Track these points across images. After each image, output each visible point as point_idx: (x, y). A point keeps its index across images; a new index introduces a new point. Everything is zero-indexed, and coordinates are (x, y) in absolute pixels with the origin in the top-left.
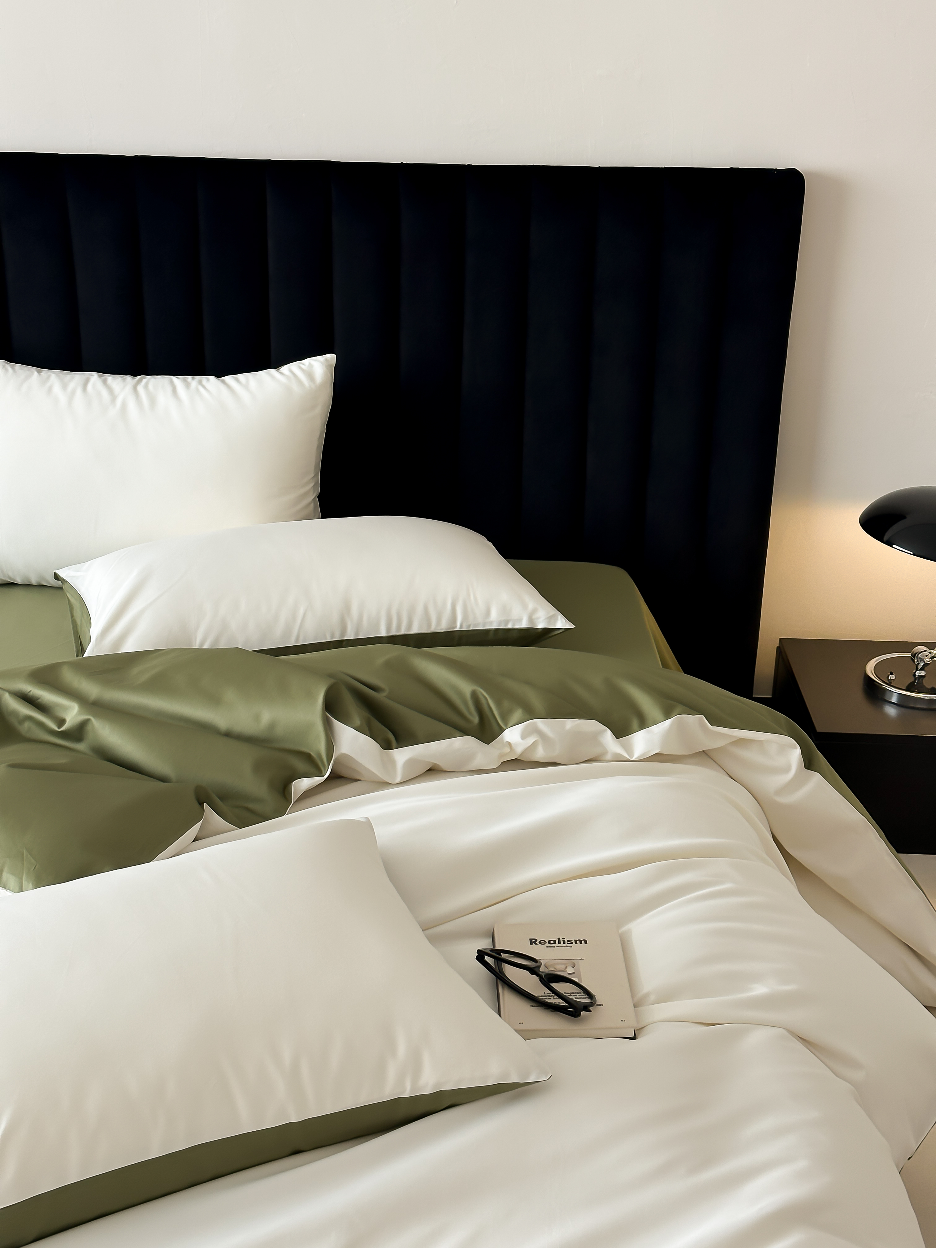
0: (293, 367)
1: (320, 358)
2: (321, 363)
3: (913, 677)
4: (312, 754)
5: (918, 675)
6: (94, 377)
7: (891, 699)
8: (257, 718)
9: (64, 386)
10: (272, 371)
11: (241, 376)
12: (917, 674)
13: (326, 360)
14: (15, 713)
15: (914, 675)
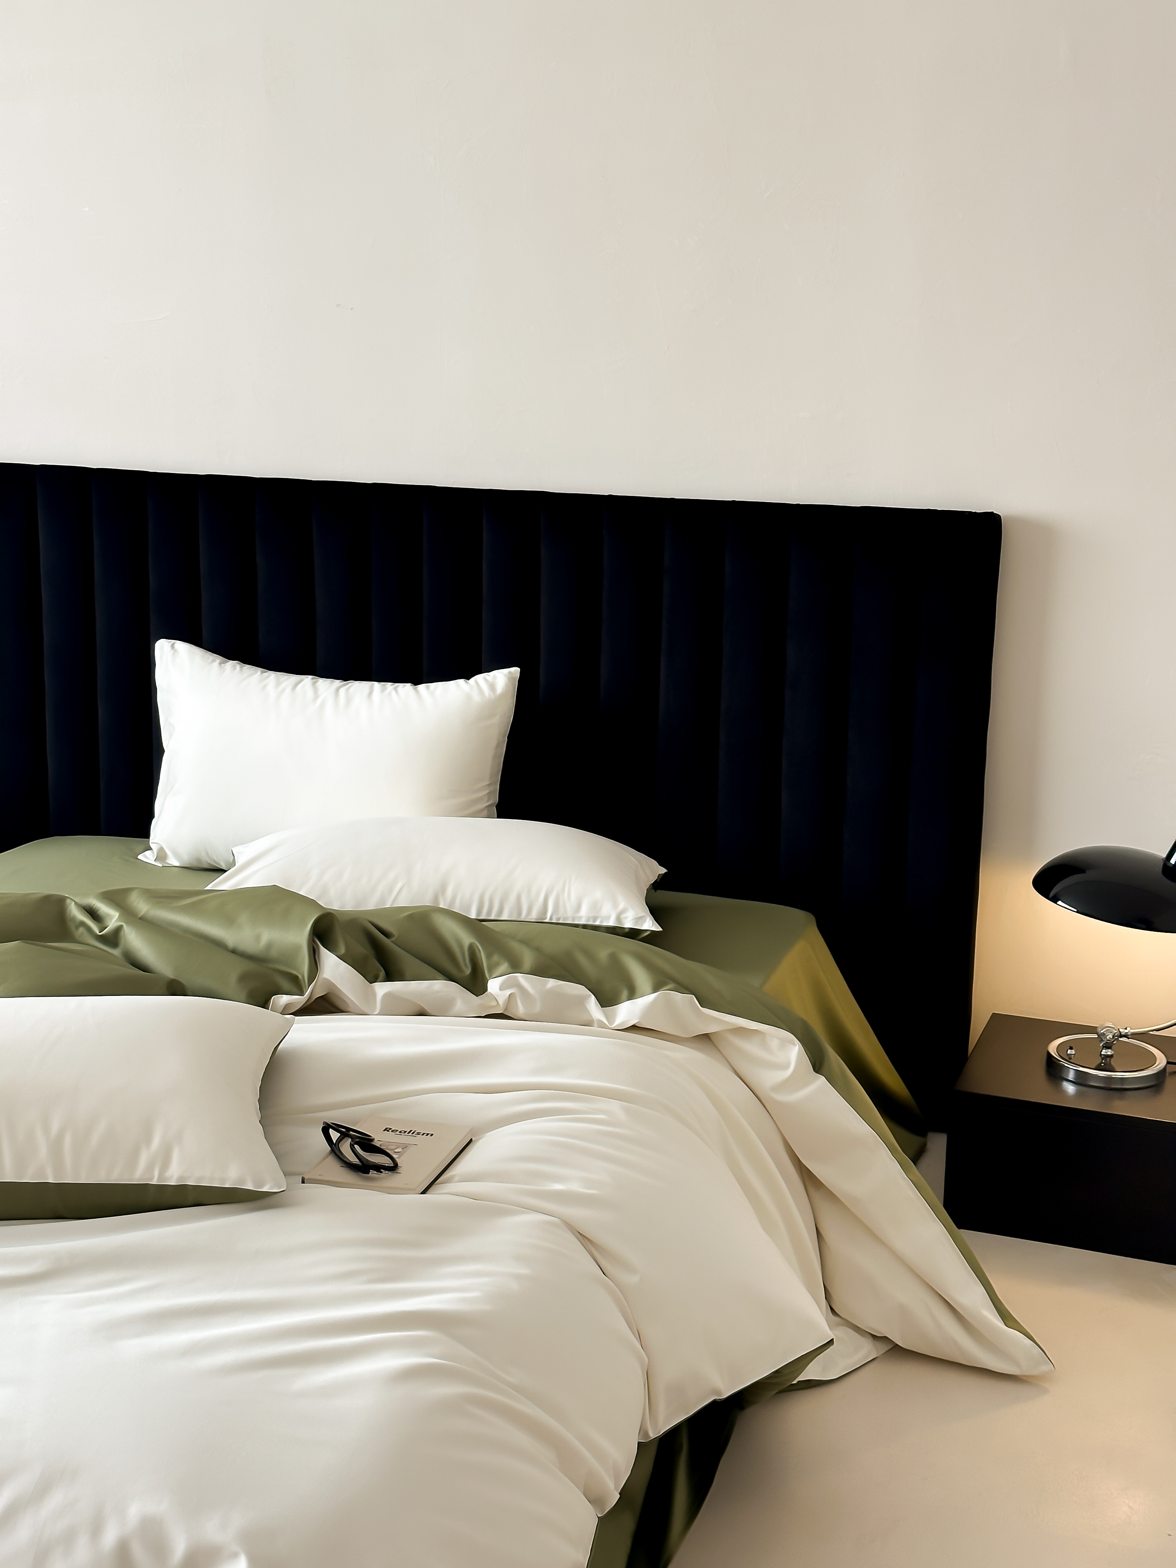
0: (479, 678)
1: (506, 671)
2: (505, 675)
3: (1100, 1057)
4: (299, 976)
5: (1104, 1055)
6: (308, 679)
7: (1068, 1076)
8: (258, 938)
9: (278, 684)
10: (461, 681)
11: (433, 685)
12: (1102, 1053)
13: (510, 672)
14: (74, 919)
15: (1101, 1055)
